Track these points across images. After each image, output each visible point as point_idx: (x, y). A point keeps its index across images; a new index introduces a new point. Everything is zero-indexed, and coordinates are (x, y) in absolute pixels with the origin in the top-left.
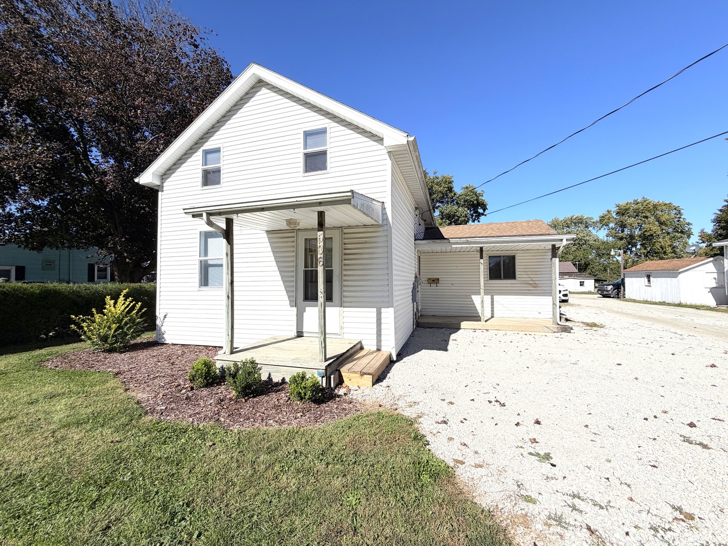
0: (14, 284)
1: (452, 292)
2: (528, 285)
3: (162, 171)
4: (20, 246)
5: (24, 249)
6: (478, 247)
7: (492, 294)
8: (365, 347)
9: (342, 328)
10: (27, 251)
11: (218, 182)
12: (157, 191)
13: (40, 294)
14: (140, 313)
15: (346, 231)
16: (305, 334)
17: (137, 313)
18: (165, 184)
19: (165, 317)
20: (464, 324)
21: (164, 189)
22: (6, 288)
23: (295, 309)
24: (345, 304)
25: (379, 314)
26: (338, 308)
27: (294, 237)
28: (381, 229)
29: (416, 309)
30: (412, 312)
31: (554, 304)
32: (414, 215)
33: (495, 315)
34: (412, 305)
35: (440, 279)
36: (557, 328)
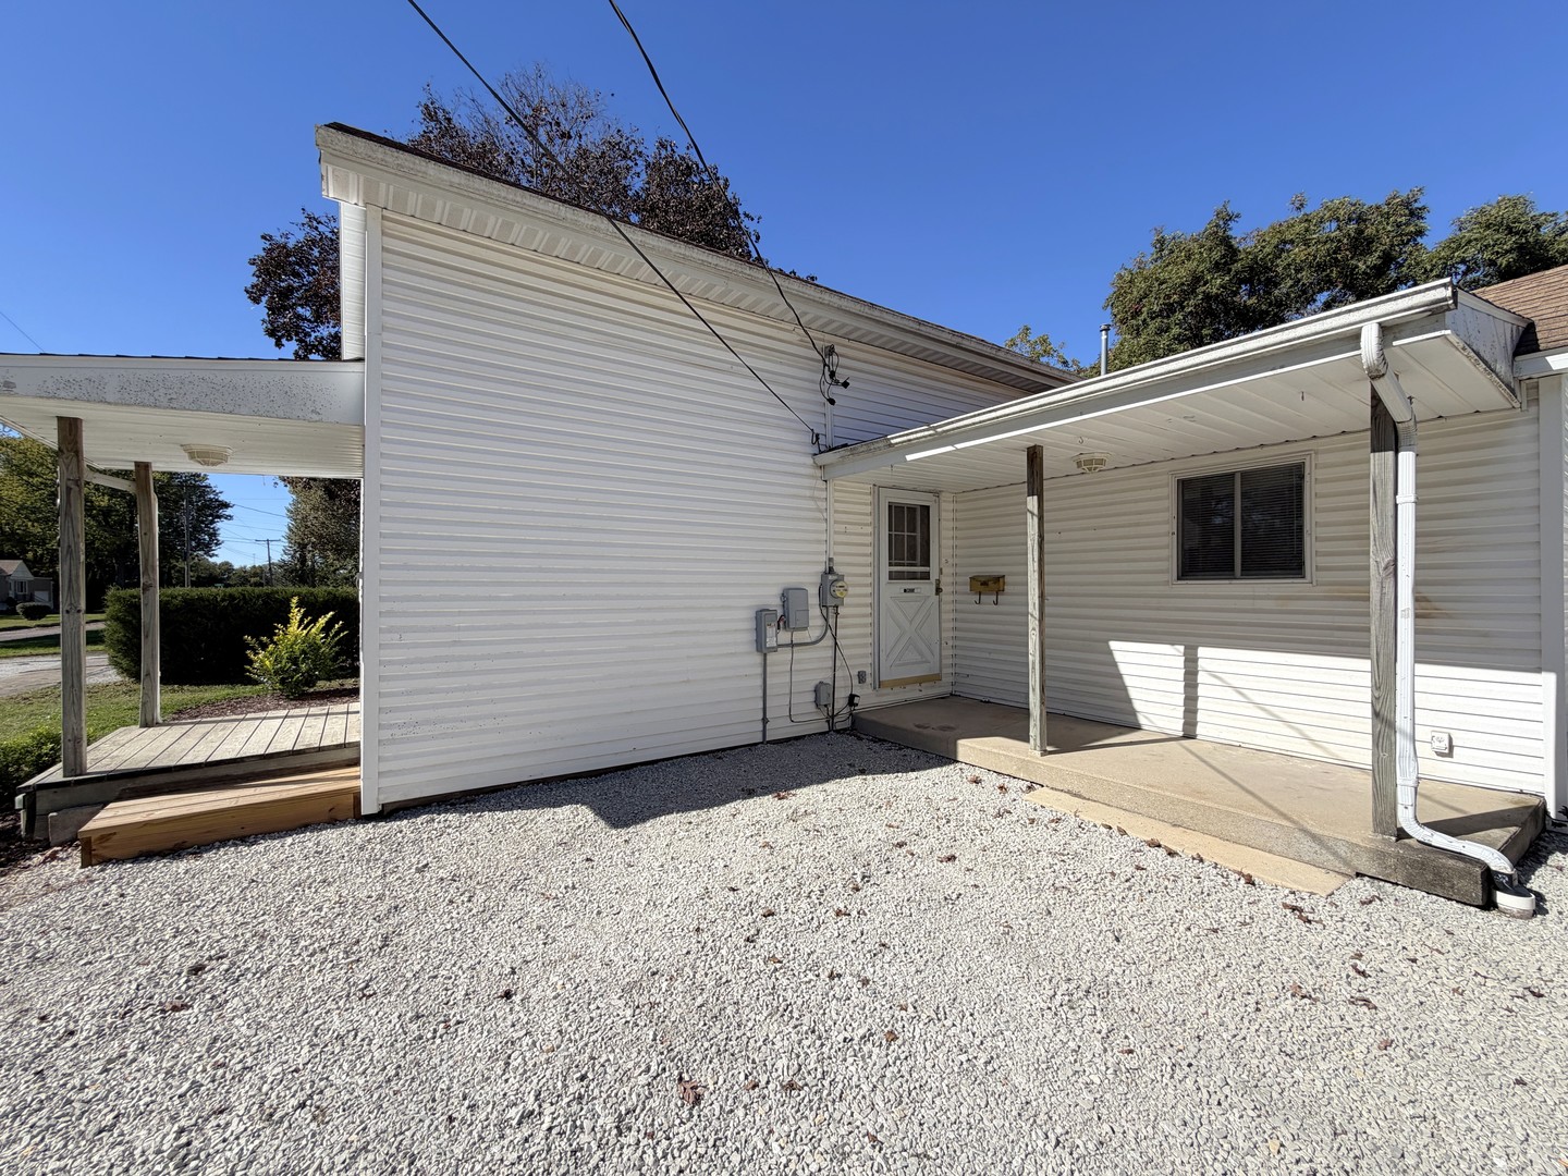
7: (1192, 640)
20: (967, 748)
29: (830, 674)
30: (759, 682)
31: (1376, 714)
32: (805, 374)
33: (1200, 730)
34: (758, 659)
35: (1007, 579)
36: (1380, 856)
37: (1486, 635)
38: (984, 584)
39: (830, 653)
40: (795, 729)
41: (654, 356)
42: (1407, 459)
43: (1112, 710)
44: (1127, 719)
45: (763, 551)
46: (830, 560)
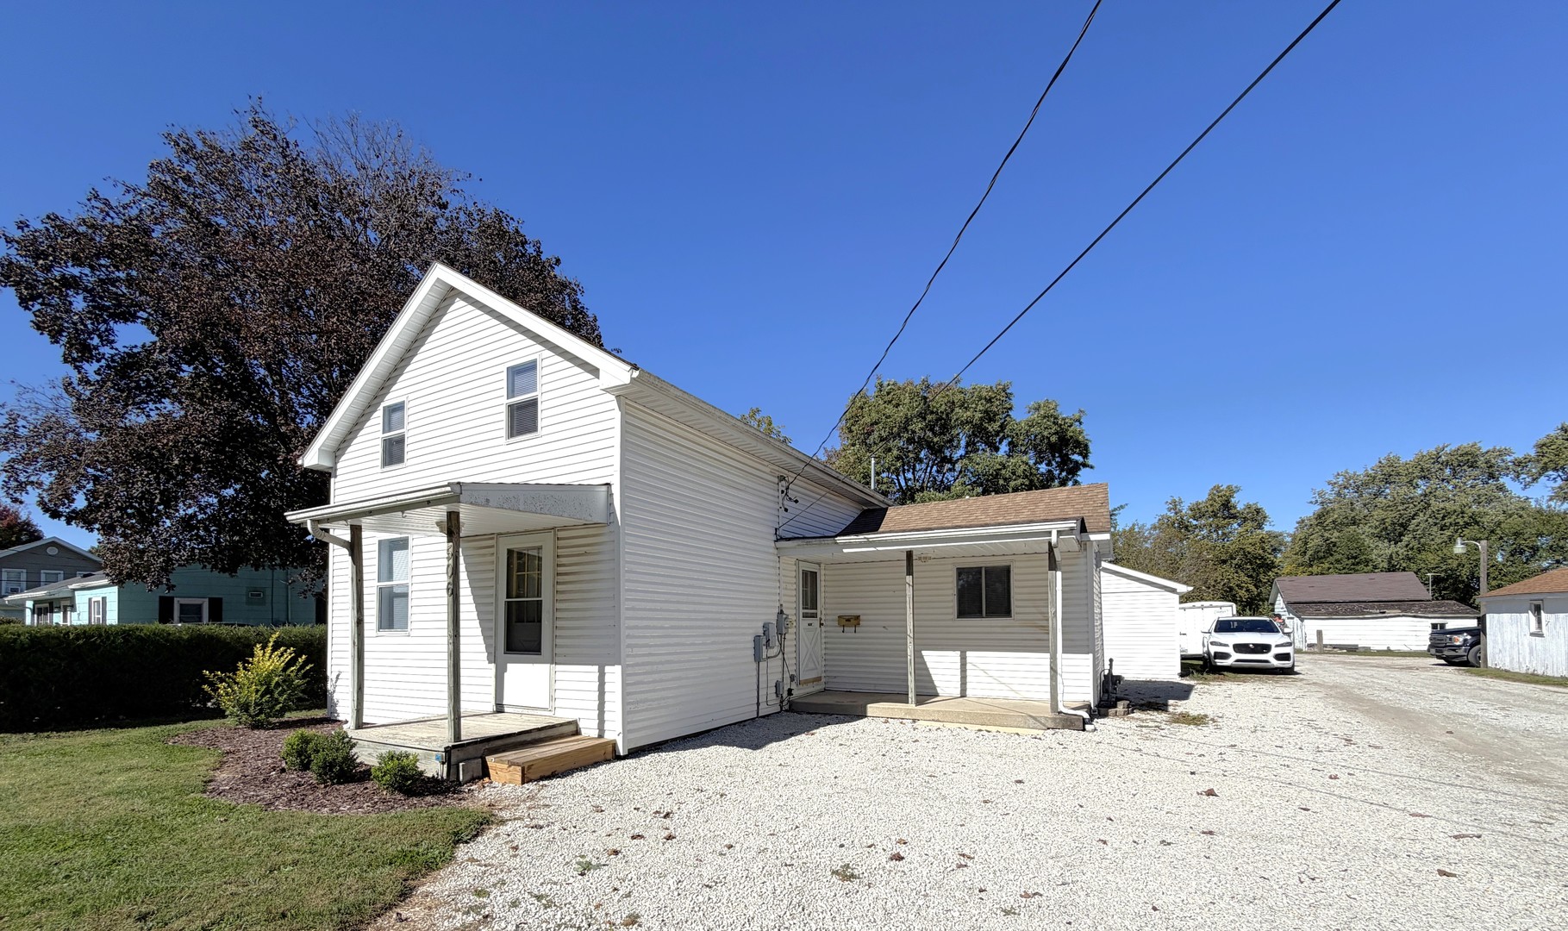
0: (206, 627)
1: (882, 644)
2: (1037, 630)
3: (333, 444)
4: (205, 567)
5: (212, 571)
6: (901, 551)
7: (963, 648)
8: (583, 731)
9: (552, 699)
10: (216, 572)
11: (400, 459)
12: (330, 476)
13: (189, 640)
14: (303, 672)
15: (561, 534)
16: (506, 709)
17: (299, 670)
18: (339, 465)
19: (337, 678)
20: (872, 709)
21: (338, 472)
22: (145, 631)
23: (493, 666)
24: (557, 659)
25: (602, 675)
26: (549, 665)
27: (493, 546)
28: (606, 530)
29: (781, 676)
30: (755, 680)
31: (1051, 668)
32: (772, 492)
33: (968, 692)
34: (755, 665)
35: (861, 617)
36: (1054, 719)
37: (1072, 640)
38: (848, 620)
39: (780, 663)
40: (768, 709)
41: (718, 482)
42: (1059, 574)
43: (925, 688)
44: (931, 692)
45: (756, 600)
46: (781, 605)
